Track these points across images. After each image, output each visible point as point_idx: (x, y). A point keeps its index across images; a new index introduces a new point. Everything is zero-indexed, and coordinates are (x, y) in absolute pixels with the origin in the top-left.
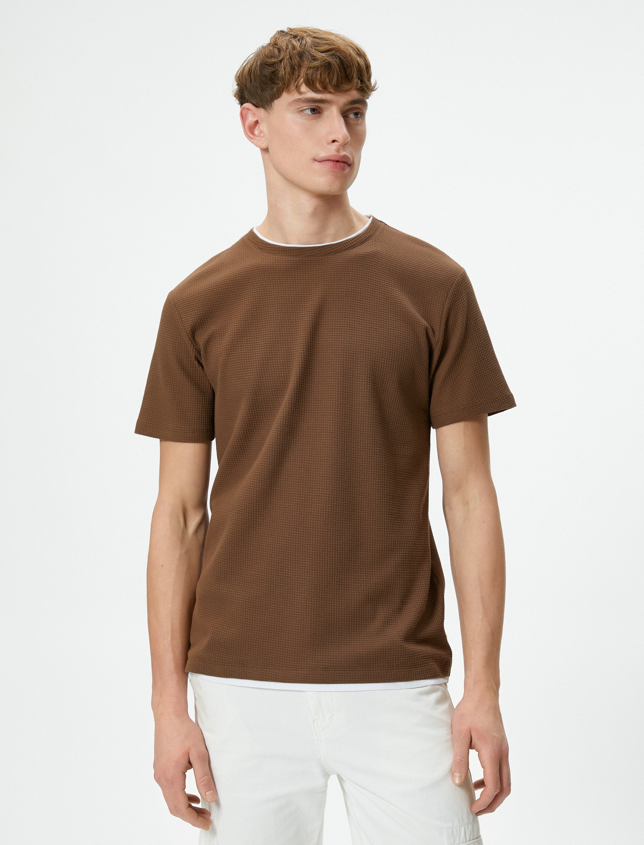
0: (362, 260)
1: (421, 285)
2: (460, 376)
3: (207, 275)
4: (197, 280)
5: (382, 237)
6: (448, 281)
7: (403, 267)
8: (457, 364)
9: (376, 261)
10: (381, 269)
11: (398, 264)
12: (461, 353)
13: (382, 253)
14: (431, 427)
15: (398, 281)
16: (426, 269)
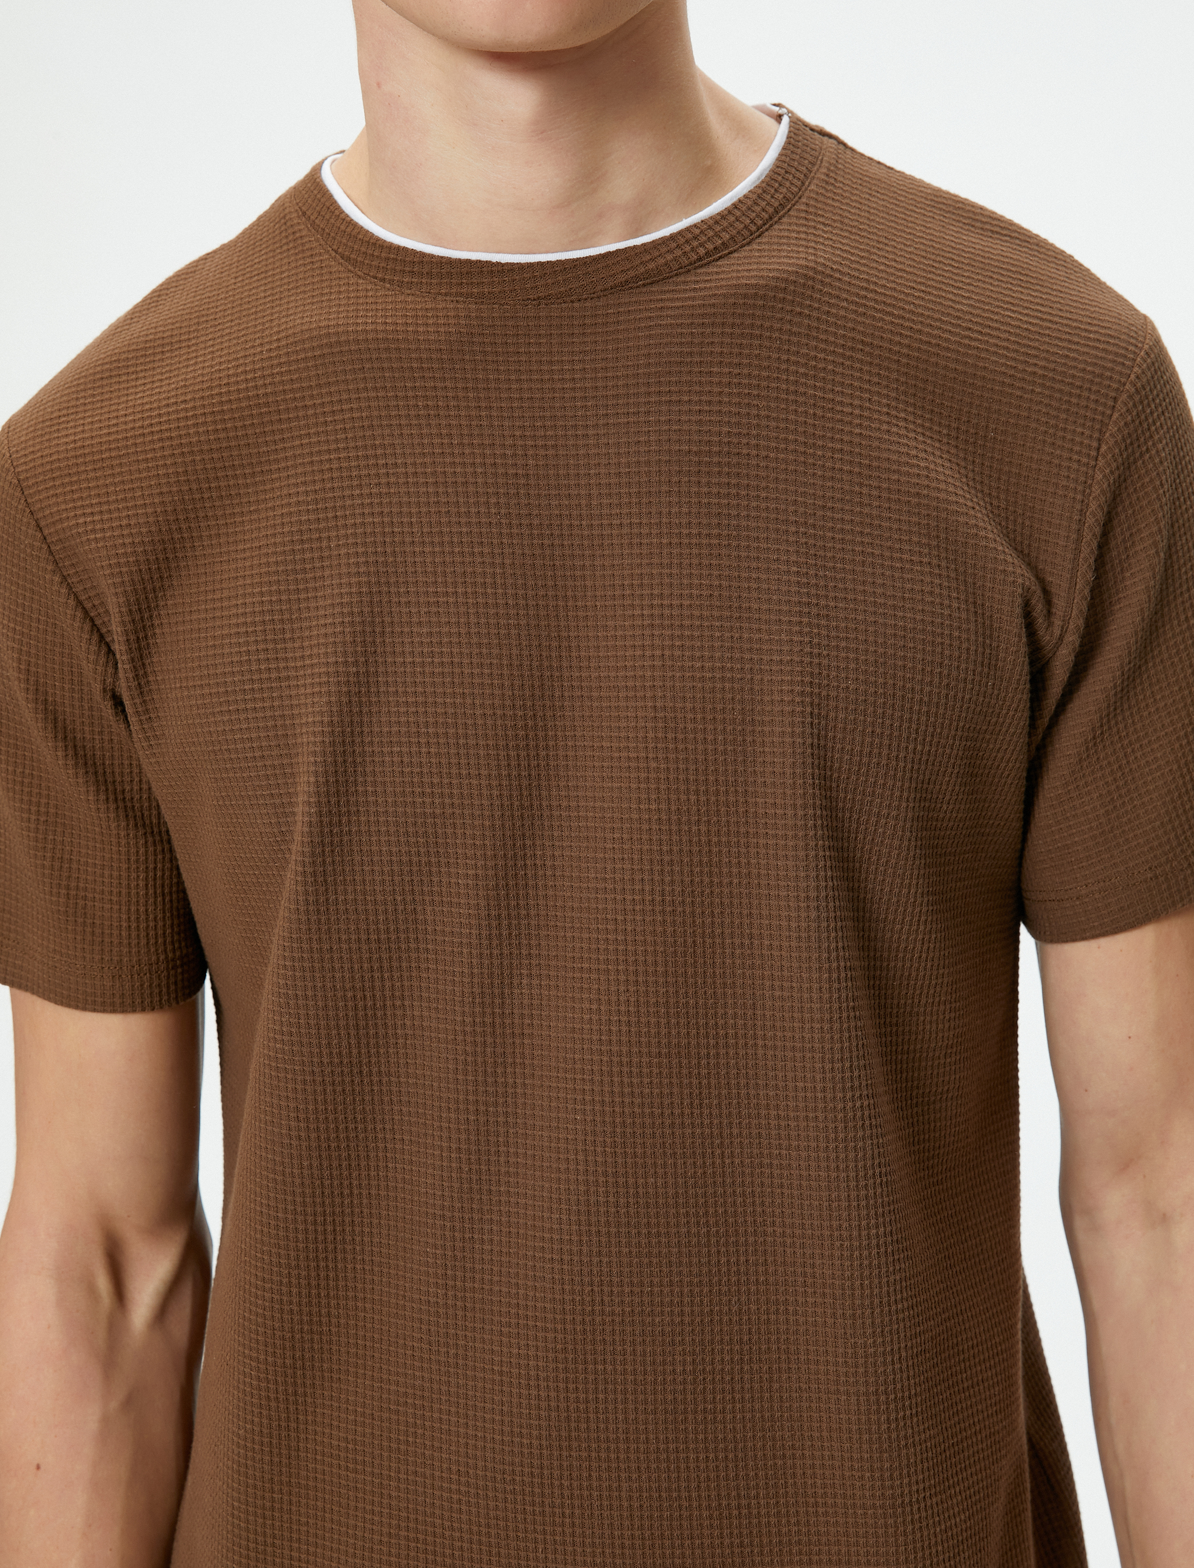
0: (758, 313)
1: (995, 407)
2: (1139, 754)
3: (142, 360)
4: (105, 382)
5: (830, 202)
6: (1100, 384)
7: (920, 331)
8: (1126, 706)
9: (815, 314)
10: (836, 345)
11: (900, 321)
12: (1146, 662)
13: (837, 275)
14: (1023, 929)
15: (905, 393)
16: (1013, 339)
